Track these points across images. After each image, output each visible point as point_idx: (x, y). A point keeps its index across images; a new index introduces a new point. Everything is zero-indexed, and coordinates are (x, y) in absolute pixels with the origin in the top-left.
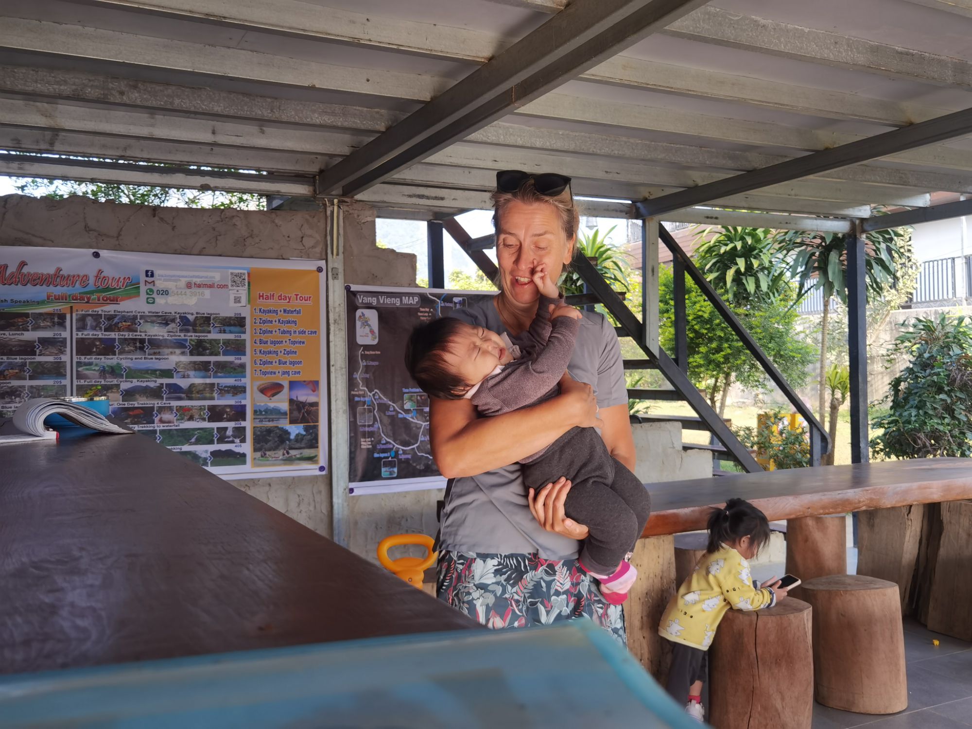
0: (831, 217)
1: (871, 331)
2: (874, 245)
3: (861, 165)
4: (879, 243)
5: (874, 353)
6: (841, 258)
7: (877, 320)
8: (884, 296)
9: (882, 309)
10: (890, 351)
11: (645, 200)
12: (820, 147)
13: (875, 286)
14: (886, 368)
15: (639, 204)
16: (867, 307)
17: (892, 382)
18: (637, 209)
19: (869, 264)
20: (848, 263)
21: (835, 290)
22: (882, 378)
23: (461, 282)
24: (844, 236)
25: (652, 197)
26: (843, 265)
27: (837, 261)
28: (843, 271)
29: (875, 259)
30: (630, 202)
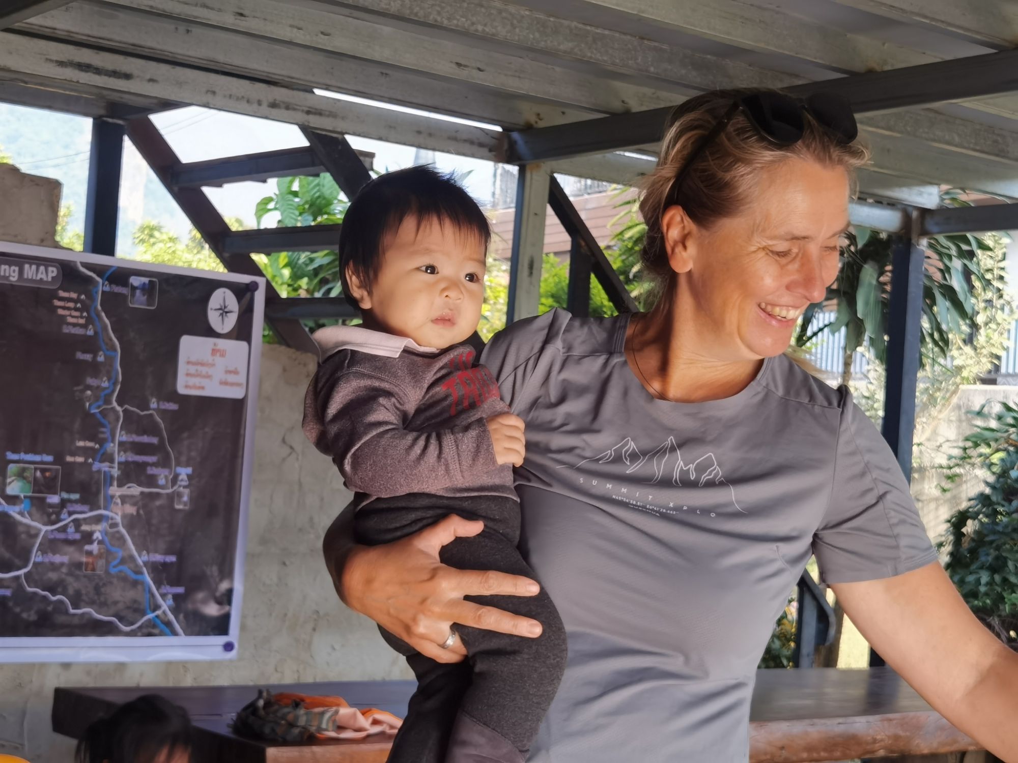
0: (870, 201)
1: (924, 420)
2: (941, 260)
3: (928, 109)
4: (950, 257)
5: (926, 463)
6: (882, 279)
7: (936, 400)
8: (953, 358)
9: (946, 380)
10: (953, 460)
11: (528, 129)
12: (858, 66)
13: (936, 336)
14: (944, 490)
15: (515, 136)
16: (920, 374)
17: (952, 518)
18: (512, 144)
19: (929, 294)
20: (893, 288)
21: (866, 337)
22: (937, 509)
23: (156, 247)
24: (890, 236)
25: (542, 124)
26: (884, 291)
27: (874, 282)
28: (884, 304)
29: (942, 286)
30: (498, 129)
